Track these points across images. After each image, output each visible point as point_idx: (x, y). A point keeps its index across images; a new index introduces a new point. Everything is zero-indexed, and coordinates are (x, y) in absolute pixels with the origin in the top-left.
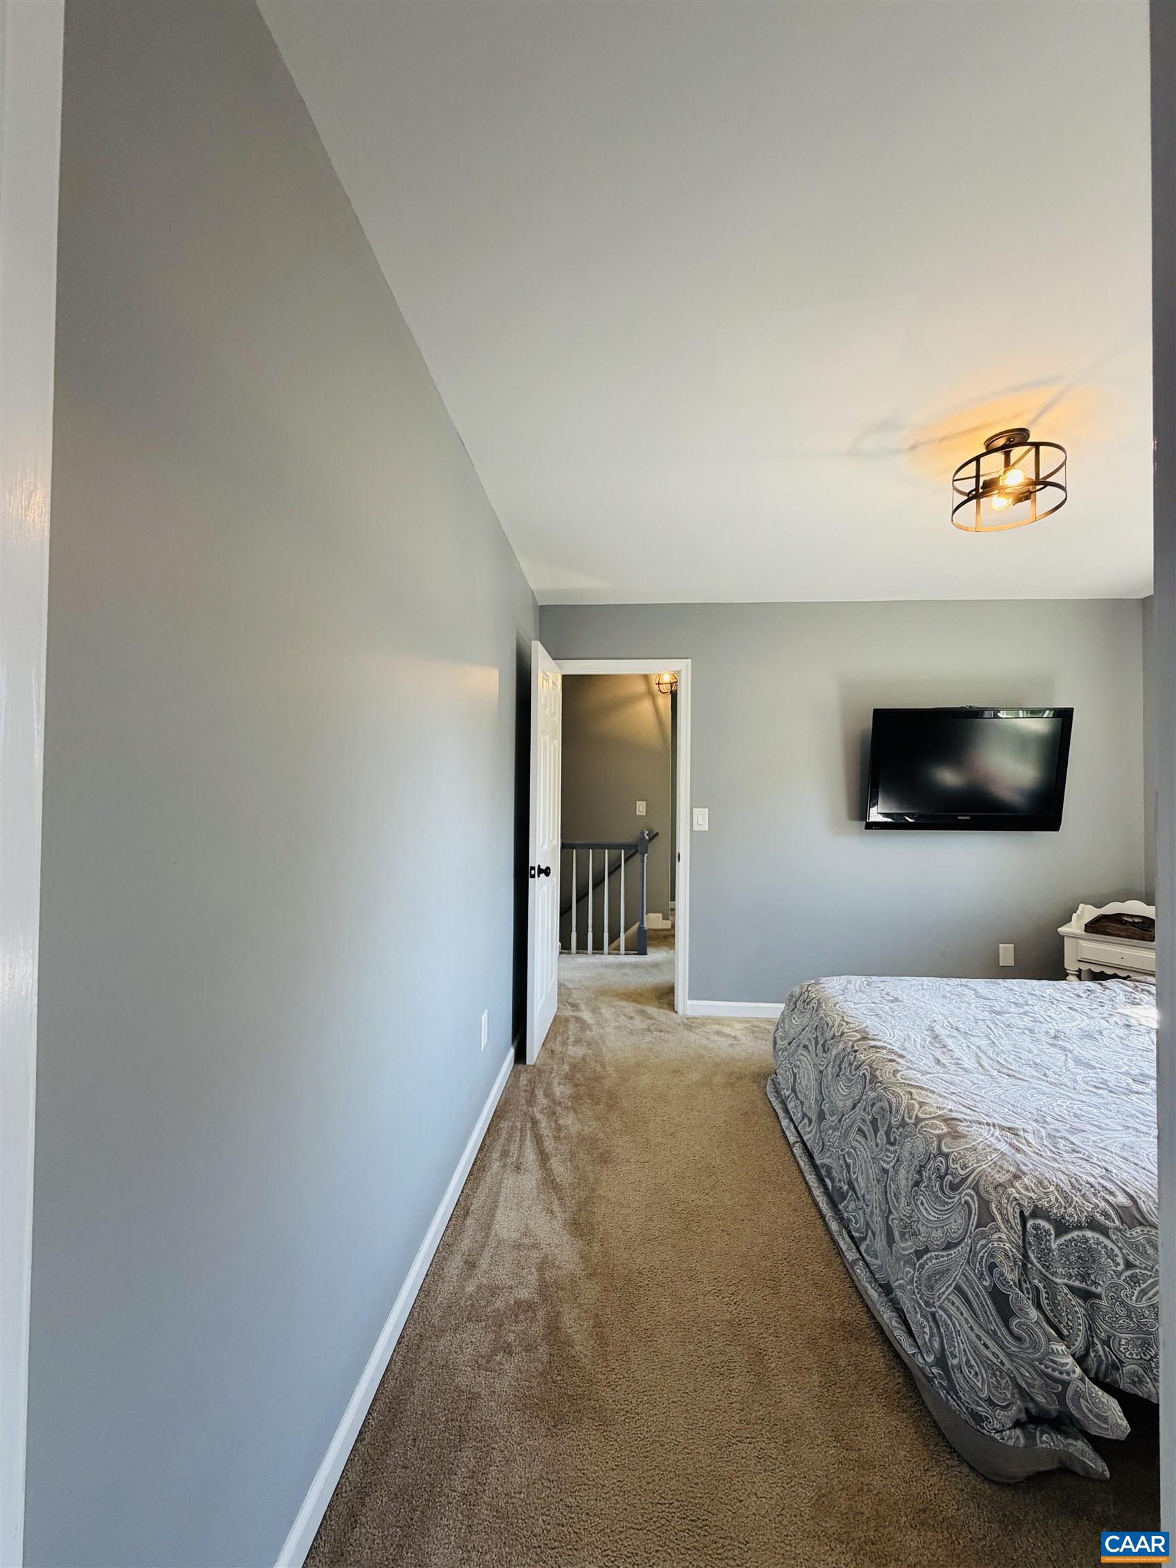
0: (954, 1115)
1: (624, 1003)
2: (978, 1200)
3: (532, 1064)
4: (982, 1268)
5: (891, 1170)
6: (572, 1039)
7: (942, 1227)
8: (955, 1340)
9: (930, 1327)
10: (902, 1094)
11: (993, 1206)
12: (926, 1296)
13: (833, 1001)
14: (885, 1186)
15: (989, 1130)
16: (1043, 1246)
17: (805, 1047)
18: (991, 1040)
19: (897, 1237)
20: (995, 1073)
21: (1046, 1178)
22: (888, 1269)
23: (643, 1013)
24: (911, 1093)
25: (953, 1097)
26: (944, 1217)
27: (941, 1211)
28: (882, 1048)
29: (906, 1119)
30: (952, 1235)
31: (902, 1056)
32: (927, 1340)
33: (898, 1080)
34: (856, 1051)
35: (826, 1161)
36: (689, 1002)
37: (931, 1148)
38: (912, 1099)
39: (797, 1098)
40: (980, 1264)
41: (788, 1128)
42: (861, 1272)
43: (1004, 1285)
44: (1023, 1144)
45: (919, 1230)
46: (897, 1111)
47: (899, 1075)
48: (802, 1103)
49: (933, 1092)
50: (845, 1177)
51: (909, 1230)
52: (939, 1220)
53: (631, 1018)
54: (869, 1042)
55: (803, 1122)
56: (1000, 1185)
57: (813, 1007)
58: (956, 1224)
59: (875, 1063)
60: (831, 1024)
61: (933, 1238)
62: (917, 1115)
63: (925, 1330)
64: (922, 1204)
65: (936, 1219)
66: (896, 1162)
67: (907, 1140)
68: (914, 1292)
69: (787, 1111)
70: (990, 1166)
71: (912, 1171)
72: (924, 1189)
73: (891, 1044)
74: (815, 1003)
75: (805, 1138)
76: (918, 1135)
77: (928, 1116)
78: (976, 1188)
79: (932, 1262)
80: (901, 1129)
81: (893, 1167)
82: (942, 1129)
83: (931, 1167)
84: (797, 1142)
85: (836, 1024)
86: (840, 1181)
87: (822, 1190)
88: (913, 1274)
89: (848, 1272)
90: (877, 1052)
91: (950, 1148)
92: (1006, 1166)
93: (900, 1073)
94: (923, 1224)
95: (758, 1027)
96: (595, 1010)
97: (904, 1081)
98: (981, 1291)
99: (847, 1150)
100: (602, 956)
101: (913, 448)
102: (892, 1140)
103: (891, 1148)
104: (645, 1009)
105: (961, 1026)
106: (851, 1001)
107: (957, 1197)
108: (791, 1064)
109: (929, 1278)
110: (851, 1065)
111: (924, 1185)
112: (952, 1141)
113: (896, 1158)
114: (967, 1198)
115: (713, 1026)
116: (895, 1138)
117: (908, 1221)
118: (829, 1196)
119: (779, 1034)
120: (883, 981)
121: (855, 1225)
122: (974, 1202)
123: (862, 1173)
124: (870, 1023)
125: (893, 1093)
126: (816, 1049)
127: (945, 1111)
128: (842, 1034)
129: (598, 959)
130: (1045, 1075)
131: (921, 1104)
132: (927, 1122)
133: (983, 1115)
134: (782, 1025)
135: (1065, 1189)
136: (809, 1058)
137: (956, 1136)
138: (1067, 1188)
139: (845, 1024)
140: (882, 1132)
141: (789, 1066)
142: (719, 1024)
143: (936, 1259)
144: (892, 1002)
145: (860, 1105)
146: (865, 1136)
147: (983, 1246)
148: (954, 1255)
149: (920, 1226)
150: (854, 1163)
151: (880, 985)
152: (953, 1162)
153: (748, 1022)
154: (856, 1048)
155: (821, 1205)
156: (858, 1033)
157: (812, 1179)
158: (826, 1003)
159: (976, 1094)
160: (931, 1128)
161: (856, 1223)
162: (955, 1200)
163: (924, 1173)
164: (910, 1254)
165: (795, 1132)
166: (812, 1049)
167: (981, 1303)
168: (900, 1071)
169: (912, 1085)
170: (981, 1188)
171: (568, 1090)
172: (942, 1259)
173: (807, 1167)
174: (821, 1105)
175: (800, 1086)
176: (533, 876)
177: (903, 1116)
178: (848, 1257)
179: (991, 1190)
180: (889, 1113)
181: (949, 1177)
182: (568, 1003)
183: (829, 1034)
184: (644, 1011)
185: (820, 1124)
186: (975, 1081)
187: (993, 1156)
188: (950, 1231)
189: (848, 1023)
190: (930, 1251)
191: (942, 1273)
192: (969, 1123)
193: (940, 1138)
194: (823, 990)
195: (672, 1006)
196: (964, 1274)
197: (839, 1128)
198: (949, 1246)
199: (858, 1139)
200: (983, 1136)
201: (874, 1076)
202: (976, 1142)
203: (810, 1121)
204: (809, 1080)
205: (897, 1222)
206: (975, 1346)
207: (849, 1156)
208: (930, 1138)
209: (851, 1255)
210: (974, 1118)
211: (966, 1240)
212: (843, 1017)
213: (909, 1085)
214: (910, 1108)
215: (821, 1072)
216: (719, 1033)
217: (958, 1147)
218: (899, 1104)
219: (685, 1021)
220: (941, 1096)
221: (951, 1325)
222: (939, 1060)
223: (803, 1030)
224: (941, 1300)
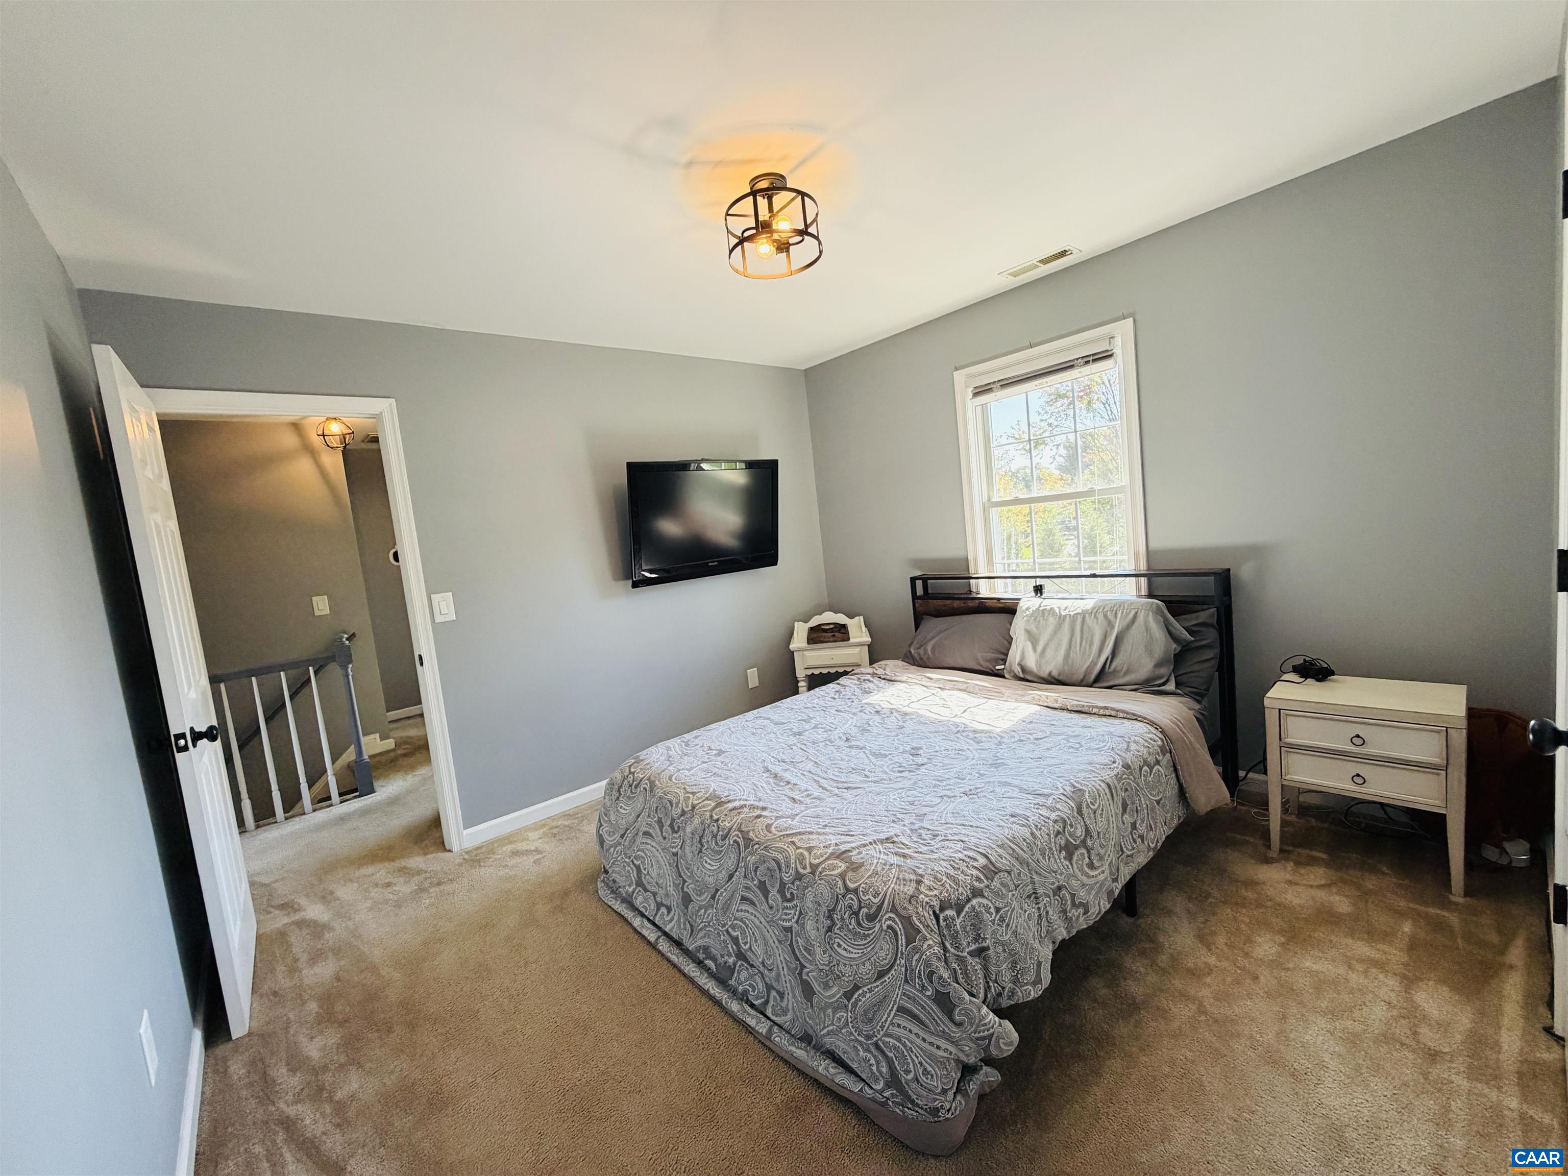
0: (843, 848)
1: (369, 870)
2: (900, 921)
3: (245, 1031)
4: (922, 981)
5: (795, 925)
6: (304, 957)
7: (869, 959)
8: (908, 1057)
9: (875, 1057)
10: (785, 847)
11: (915, 919)
12: (865, 1031)
13: (665, 775)
14: (791, 945)
15: (875, 849)
16: (952, 932)
17: (646, 834)
18: (812, 761)
19: (817, 987)
20: (836, 791)
21: (937, 872)
22: (810, 1022)
23: (402, 870)
24: (793, 843)
25: (827, 830)
26: (869, 949)
27: (864, 945)
28: (742, 807)
29: (801, 871)
30: (882, 963)
31: (764, 809)
32: (875, 1071)
33: (775, 835)
34: (717, 820)
35: (700, 942)
36: (465, 832)
37: (838, 890)
38: (798, 848)
39: (646, 890)
40: (919, 978)
41: (642, 926)
42: (780, 1039)
43: (944, 986)
44: (903, 849)
45: (841, 972)
46: (788, 866)
47: (773, 829)
48: (655, 894)
49: (811, 833)
50: (731, 950)
51: (831, 976)
52: (864, 954)
53: (389, 885)
54: (726, 806)
55: (660, 912)
56: (912, 897)
57: (645, 788)
58: (884, 951)
59: (743, 826)
60: (674, 801)
61: (861, 974)
62: (810, 863)
63: (871, 1062)
64: (839, 946)
65: (860, 955)
66: (799, 916)
67: (807, 891)
68: (851, 1033)
69: (634, 909)
70: (896, 883)
71: (821, 918)
72: (838, 932)
73: (746, 800)
74: (646, 784)
75: (667, 929)
76: (819, 882)
77: (821, 859)
78: (894, 909)
79: (865, 998)
80: (797, 883)
81: (797, 922)
82: (840, 867)
83: (841, 908)
84: (659, 937)
85: (682, 798)
86: (722, 956)
87: (706, 975)
88: (847, 1017)
89: (765, 1046)
90: (739, 813)
91: (855, 882)
92: (907, 876)
93: (773, 827)
94: (845, 965)
95: (557, 827)
96: (326, 898)
97: (782, 833)
98: (926, 1003)
99: (729, 923)
100: (304, 817)
101: (689, 164)
102: (789, 896)
103: (788, 905)
104: (404, 864)
105: (784, 757)
106: (683, 769)
107: (878, 925)
108: (630, 858)
109: (866, 1012)
110: (715, 836)
111: (838, 927)
112: (855, 874)
113: (797, 913)
114: (888, 922)
115: (504, 849)
116: (792, 894)
117: (827, 968)
118: (715, 978)
119: (606, 828)
120: (696, 737)
121: (752, 993)
122: (896, 923)
123: (756, 941)
124: (714, 785)
125: (777, 849)
126: (662, 832)
127: (832, 848)
128: (694, 807)
129: (297, 824)
130: (866, 776)
131: (809, 849)
132: (823, 866)
133: (861, 837)
134: (606, 819)
135: (952, 874)
136: (654, 844)
137: (855, 867)
138: (952, 872)
139: (691, 796)
140: (774, 893)
141: (627, 860)
142: (510, 843)
143: (870, 993)
144: (718, 755)
145: (737, 873)
146: (753, 903)
147: (918, 961)
148: (888, 981)
149: (841, 967)
150: (743, 933)
151: (697, 741)
152: (863, 895)
153: (544, 826)
154: (715, 817)
155: (712, 992)
156: (710, 800)
157: (691, 969)
158: (659, 781)
159: (841, 818)
160: (830, 870)
161: (754, 991)
162: (876, 929)
163: (835, 916)
164: (838, 1000)
165: (652, 927)
166: (656, 834)
167: (929, 1013)
168: (772, 824)
169: (790, 835)
170: (898, 908)
171: (332, 1037)
172: (876, 990)
173: (681, 958)
174: (683, 888)
175: (647, 877)
176: (185, 748)
177: (796, 869)
178: (760, 1031)
179: (906, 905)
180: (778, 871)
181: (865, 910)
182: (272, 906)
183: (676, 812)
184: (405, 868)
185: (687, 908)
186: (832, 806)
187: (893, 872)
188: (878, 960)
189: (693, 793)
190: (860, 987)
191: (879, 1005)
192: (857, 851)
193: (842, 876)
194: (648, 767)
195: (441, 845)
196: (904, 994)
197: (713, 905)
198: (881, 975)
199: (743, 908)
200: (876, 856)
201: (748, 841)
202: (874, 865)
203: (669, 909)
204: (660, 868)
205: (814, 974)
206: (930, 1054)
207: (734, 929)
208: (833, 881)
209: (763, 1028)
210: (858, 843)
211: (898, 962)
212: (685, 789)
213: (788, 835)
214: (801, 859)
215: (675, 854)
216: (516, 853)
217: (863, 877)
218: (787, 858)
219: (466, 857)
220: (819, 834)
221: (901, 1047)
222: (793, 799)
223: (638, 816)
224: (885, 1028)
